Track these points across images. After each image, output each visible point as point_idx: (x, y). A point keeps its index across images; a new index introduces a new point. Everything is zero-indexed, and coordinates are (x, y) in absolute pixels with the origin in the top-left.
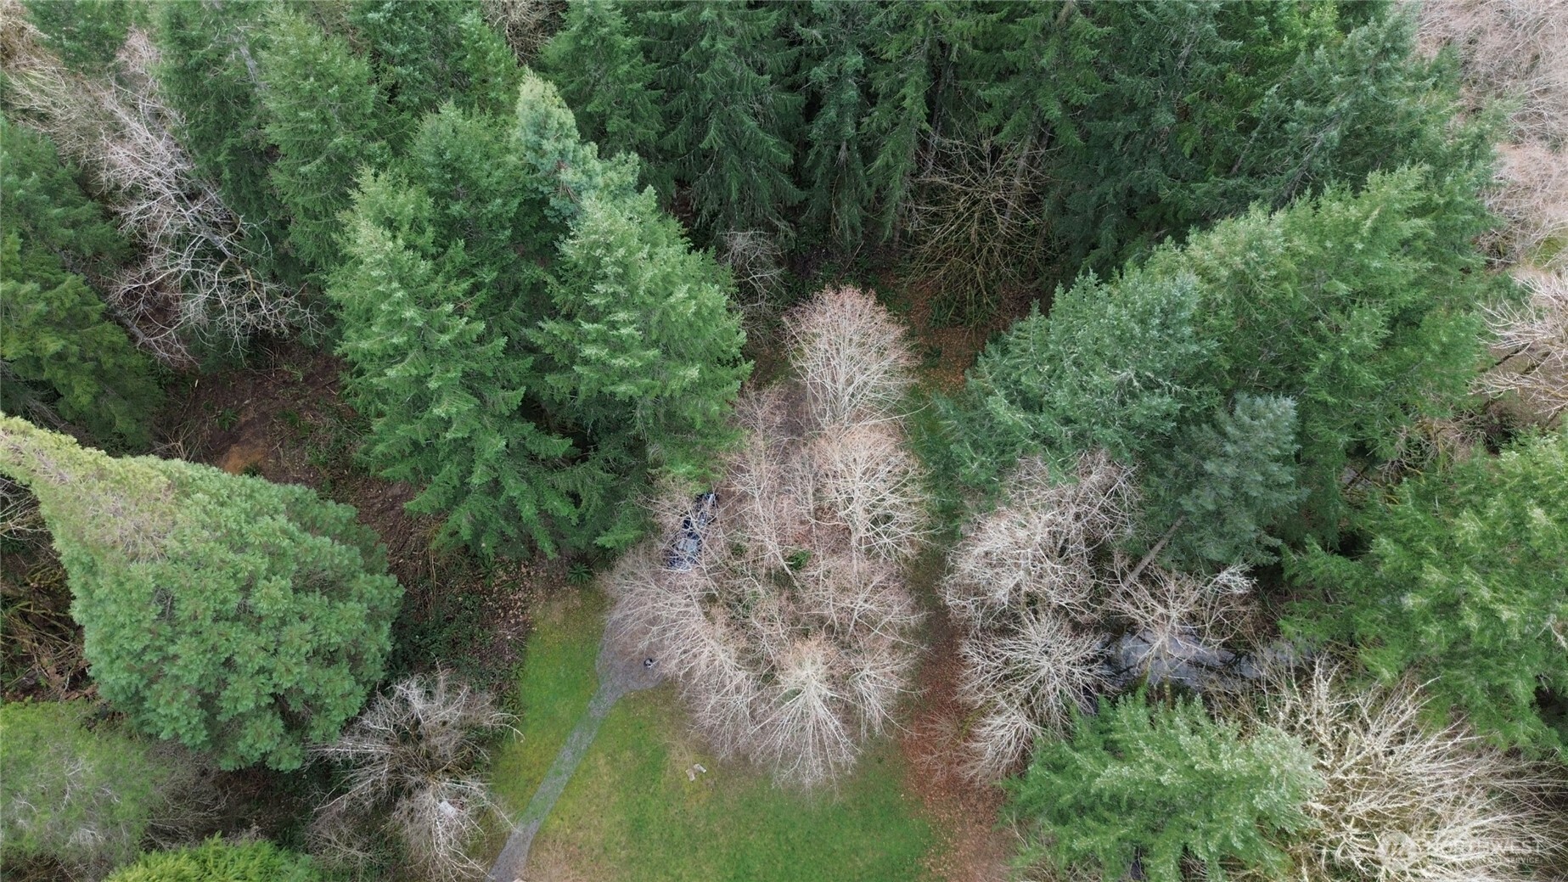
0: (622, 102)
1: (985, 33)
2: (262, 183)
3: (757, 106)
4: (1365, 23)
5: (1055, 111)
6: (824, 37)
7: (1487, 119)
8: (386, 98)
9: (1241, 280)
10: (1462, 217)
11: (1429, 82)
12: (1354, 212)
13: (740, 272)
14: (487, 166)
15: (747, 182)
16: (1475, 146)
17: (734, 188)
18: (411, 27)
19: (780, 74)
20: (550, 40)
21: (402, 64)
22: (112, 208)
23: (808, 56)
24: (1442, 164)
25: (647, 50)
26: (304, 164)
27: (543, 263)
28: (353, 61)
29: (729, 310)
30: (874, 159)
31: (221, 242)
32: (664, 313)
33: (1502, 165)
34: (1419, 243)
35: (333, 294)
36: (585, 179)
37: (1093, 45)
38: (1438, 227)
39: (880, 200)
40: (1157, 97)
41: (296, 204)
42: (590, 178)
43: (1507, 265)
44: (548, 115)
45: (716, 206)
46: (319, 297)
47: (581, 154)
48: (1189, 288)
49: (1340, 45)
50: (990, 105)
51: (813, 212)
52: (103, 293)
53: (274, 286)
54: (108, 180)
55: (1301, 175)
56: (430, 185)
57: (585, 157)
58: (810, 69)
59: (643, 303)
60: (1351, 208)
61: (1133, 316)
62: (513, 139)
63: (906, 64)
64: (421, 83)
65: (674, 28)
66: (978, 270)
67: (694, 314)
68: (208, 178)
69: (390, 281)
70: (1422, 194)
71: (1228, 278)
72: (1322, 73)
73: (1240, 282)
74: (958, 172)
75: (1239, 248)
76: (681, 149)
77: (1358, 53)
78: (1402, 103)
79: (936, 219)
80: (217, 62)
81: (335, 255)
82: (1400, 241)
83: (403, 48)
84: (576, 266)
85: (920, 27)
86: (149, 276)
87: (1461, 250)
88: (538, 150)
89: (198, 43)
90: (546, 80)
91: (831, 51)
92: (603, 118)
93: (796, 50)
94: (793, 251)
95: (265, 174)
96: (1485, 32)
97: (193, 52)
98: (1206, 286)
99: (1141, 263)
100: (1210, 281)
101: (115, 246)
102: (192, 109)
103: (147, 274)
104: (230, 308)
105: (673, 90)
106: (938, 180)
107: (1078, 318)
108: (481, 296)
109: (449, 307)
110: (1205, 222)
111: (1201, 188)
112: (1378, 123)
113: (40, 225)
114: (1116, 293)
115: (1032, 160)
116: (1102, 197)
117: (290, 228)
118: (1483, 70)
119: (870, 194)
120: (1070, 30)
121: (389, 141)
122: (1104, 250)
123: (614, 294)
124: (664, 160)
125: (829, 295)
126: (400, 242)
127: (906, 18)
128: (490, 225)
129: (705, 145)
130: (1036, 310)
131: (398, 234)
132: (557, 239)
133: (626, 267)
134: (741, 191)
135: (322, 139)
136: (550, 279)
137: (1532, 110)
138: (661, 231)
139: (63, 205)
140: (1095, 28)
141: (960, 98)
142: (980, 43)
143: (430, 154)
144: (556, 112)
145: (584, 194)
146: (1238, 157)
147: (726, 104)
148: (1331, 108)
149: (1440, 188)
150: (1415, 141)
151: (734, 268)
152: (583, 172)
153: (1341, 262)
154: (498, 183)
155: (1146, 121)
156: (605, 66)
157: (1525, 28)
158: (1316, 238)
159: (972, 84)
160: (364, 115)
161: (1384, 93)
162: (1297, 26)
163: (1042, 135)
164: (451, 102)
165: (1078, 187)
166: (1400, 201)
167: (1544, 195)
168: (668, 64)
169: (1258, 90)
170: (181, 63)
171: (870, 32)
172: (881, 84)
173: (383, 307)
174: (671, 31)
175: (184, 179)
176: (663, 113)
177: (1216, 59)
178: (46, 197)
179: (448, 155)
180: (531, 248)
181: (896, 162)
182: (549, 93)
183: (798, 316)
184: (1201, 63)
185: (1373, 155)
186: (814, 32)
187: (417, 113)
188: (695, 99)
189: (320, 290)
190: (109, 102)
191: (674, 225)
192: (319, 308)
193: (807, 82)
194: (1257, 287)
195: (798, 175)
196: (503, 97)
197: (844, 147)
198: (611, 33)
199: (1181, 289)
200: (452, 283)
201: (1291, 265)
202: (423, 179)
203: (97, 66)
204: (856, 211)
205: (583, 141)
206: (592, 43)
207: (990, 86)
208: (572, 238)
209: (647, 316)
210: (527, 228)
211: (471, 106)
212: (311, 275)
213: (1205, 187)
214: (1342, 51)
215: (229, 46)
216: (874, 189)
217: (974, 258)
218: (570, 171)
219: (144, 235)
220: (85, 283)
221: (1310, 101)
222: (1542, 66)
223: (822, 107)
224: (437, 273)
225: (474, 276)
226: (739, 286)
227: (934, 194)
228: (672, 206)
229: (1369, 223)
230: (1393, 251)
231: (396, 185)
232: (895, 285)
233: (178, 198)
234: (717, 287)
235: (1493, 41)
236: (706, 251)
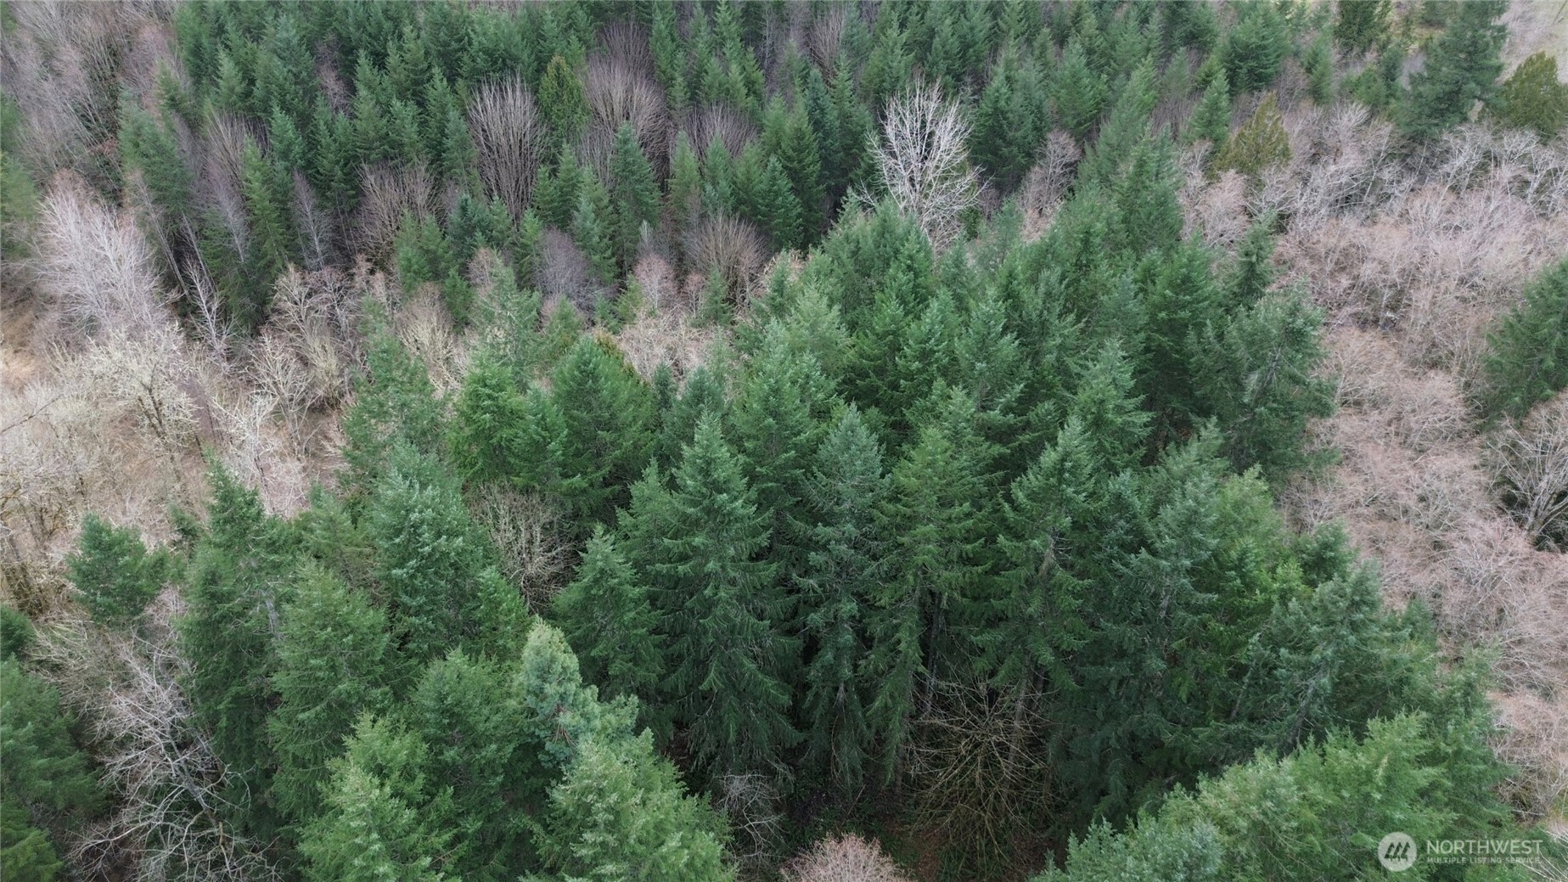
0: (626, 646)
1: (971, 584)
2: (256, 731)
3: (756, 649)
4: (1330, 578)
5: (1047, 657)
6: (820, 586)
7: (1471, 667)
8: (397, 645)
9: (1262, 832)
10: (1474, 767)
11: (1406, 632)
12: (1363, 760)
13: (737, 818)
14: (486, 711)
15: (746, 724)
16: (1466, 694)
17: (732, 728)
18: (431, 582)
19: (779, 619)
20: (562, 590)
21: (417, 614)
22: (98, 758)
23: (805, 603)
24: (1439, 713)
25: (653, 599)
26: (304, 711)
27: (531, 811)
28: (371, 612)
29: (724, 862)
30: (873, 701)
31: (199, 793)
32: (655, 865)
33: (1499, 713)
34: (1439, 794)
35: (305, 848)
36: (583, 722)
37: (1077, 596)
38: (1454, 776)
39: (881, 742)
40: (1145, 644)
41: (286, 752)
42: (589, 720)
43: (1536, 817)
44: (553, 660)
45: (713, 748)
46: (289, 852)
47: (581, 697)
48: (1209, 839)
49: (1310, 598)
50: (983, 650)
51: (813, 753)
52: (62, 849)
53: (243, 841)
54: (103, 730)
55: (1300, 721)
56: (426, 731)
57: (585, 700)
58: (807, 615)
59: (633, 853)
60: (1359, 755)
61: (1156, 870)
62: (515, 684)
63: (899, 610)
64: (432, 631)
65: (679, 579)
66: (987, 817)
67: (687, 865)
68: (203, 727)
69: (369, 833)
70: (1428, 743)
71: (1249, 830)
72: (1299, 623)
73: (1262, 834)
74: (956, 714)
75: (1253, 796)
76: (681, 691)
77: (1330, 606)
78: (1385, 653)
79: (938, 762)
80: (240, 615)
81: (315, 805)
82: (1417, 791)
83: (421, 599)
84: (565, 813)
85: (910, 578)
86: (117, 831)
87: (1481, 799)
88: (539, 694)
89: (229, 597)
90: (554, 627)
91: (828, 598)
92: (606, 662)
93: (794, 597)
94: (791, 796)
95: (262, 720)
96: (1446, 588)
97: (219, 606)
98: (1226, 838)
99: (1155, 811)
100: (1230, 833)
101: (91, 798)
102: (206, 658)
103: (115, 829)
104: (192, 865)
105: (675, 636)
106: (937, 721)
107: (1098, 872)
108: (462, 848)
109: (426, 861)
110: (1214, 769)
111: (1203, 733)
112: (1365, 672)
113: (20, 776)
114: (1132, 844)
115: (1029, 703)
116: (1105, 741)
117: (275, 777)
118: (1454, 622)
119: (870, 735)
120: (1052, 582)
121: (392, 687)
122: (1115, 796)
123: (603, 844)
124: (663, 702)
125: (830, 844)
126: (388, 790)
127: (897, 570)
128: (482, 771)
129: (704, 686)
130: (1051, 862)
131: (388, 782)
132: (549, 784)
133: (617, 814)
134: (739, 732)
135: (326, 686)
136: (537, 828)
137: (1512, 659)
138: (657, 775)
139: (50, 755)
140: (1075, 580)
141: (953, 643)
142: (968, 593)
143: (432, 699)
144: (561, 657)
145: (581, 738)
146: (1234, 701)
147: (726, 647)
148: (1316, 657)
149: (1445, 736)
150: (1406, 688)
151: (730, 814)
152: (582, 715)
153: (1362, 813)
154: (495, 728)
155: (1137, 667)
156: (612, 613)
157: (1482, 585)
158: (1331, 787)
159: (964, 630)
160: (373, 662)
161: (1364, 642)
162: (1266, 580)
163: (1036, 679)
164: (459, 650)
165: (1079, 731)
166: (1406, 749)
167: (1551, 744)
168: (673, 611)
169: (1241, 638)
170: (206, 616)
171: (863, 582)
172: (877, 629)
173: (356, 862)
174: (676, 582)
175: (179, 728)
176: (665, 657)
177: (1198, 610)
178: (34, 747)
179: (449, 700)
180: (520, 795)
181: (895, 703)
182: (556, 639)
183: (797, 868)
184: (1181, 613)
185: (1368, 703)
186: (811, 581)
187: (425, 659)
188: (697, 643)
189: (292, 845)
190: (126, 652)
191: (670, 769)
192: (286, 864)
193: (805, 626)
194: (1281, 839)
195: (797, 716)
196: (511, 644)
197: (842, 688)
198: (620, 584)
199: (1201, 840)
200: (434, 834)
201: (1310, 815)
202: (420, 724)
203: (122, 619)
204: (856, 753)
205: (585, 685)
206: (601, 592)
207: (981, 633)
208: (564, 783)
209: (636, 868)
210: (519, 774)
211: (478, 652)
212: (286, 827)
213: (1207, 731)
214: (1314, 603)
215: (256, 600)
216: (874, 730)
217: (980, 804)
218: (569, 715)
219: (123, 787)
220: (48, 839)
221: (1294, 649)
222: (1509, 618)
223: (818, 650)
224: (419, 824)
225: (458, 826)
226: (735, 834)
227: (934, 736)
228: (668, 749)
229: (1381, 771)
230: (1412, 802)
231: (394, 731)
232: (901, 833)
233: (169, 748)
234: (712, 835)
235: (1456, 595)
236: (701, 796)
